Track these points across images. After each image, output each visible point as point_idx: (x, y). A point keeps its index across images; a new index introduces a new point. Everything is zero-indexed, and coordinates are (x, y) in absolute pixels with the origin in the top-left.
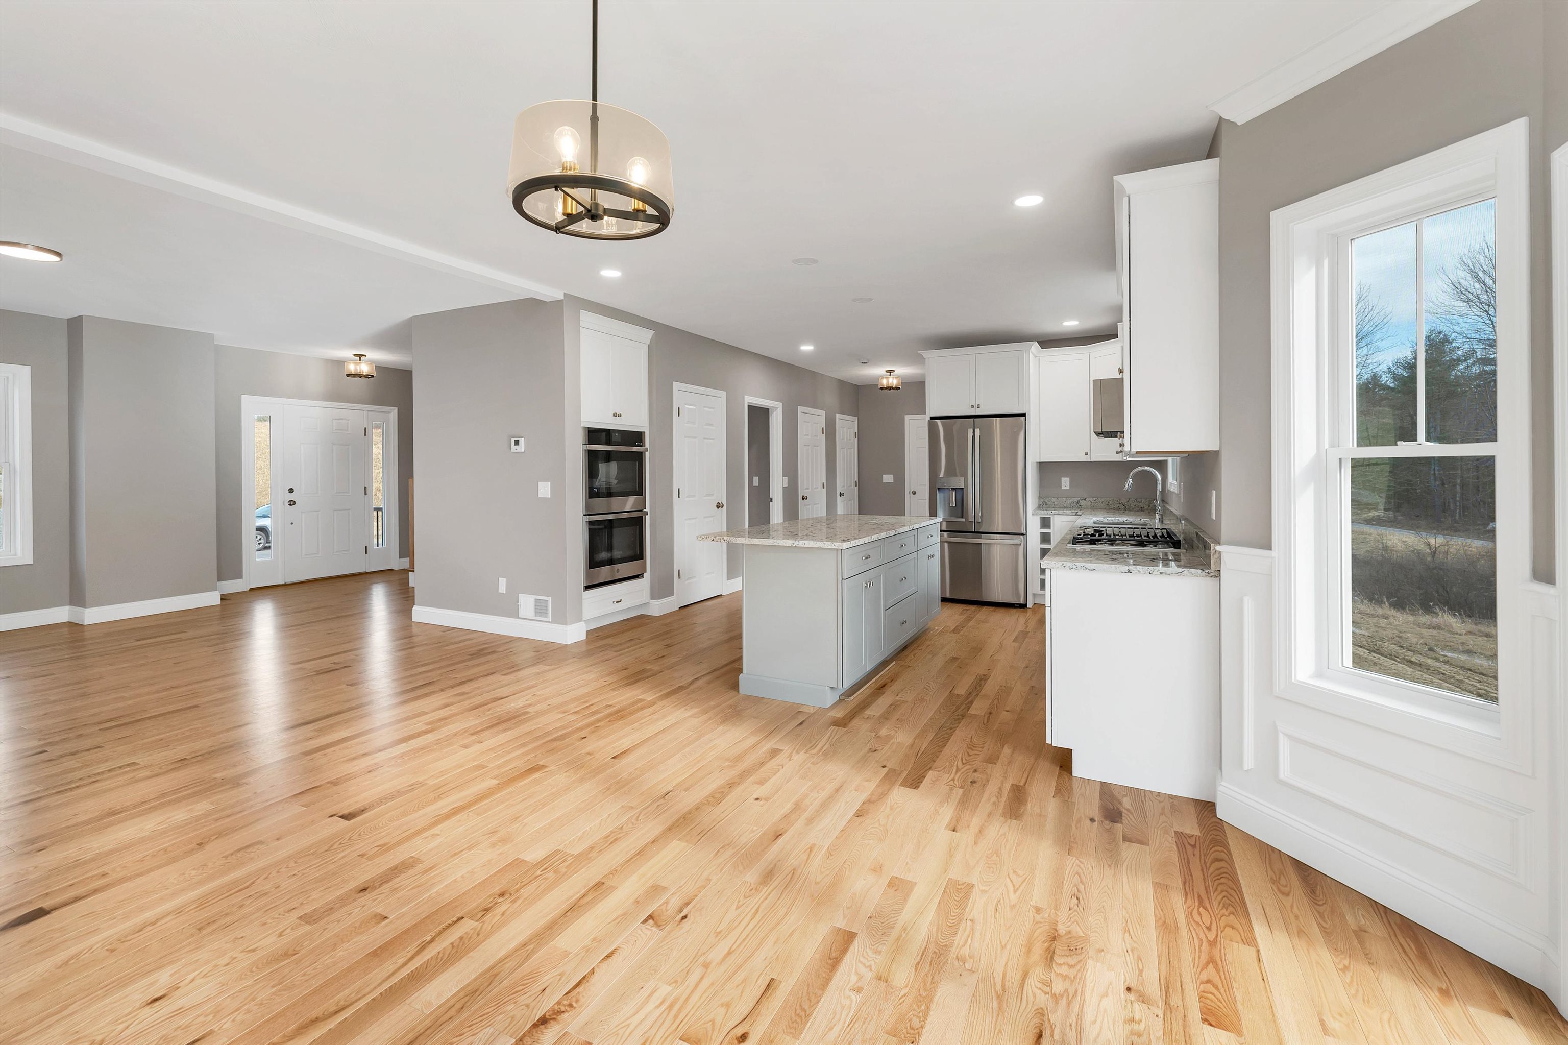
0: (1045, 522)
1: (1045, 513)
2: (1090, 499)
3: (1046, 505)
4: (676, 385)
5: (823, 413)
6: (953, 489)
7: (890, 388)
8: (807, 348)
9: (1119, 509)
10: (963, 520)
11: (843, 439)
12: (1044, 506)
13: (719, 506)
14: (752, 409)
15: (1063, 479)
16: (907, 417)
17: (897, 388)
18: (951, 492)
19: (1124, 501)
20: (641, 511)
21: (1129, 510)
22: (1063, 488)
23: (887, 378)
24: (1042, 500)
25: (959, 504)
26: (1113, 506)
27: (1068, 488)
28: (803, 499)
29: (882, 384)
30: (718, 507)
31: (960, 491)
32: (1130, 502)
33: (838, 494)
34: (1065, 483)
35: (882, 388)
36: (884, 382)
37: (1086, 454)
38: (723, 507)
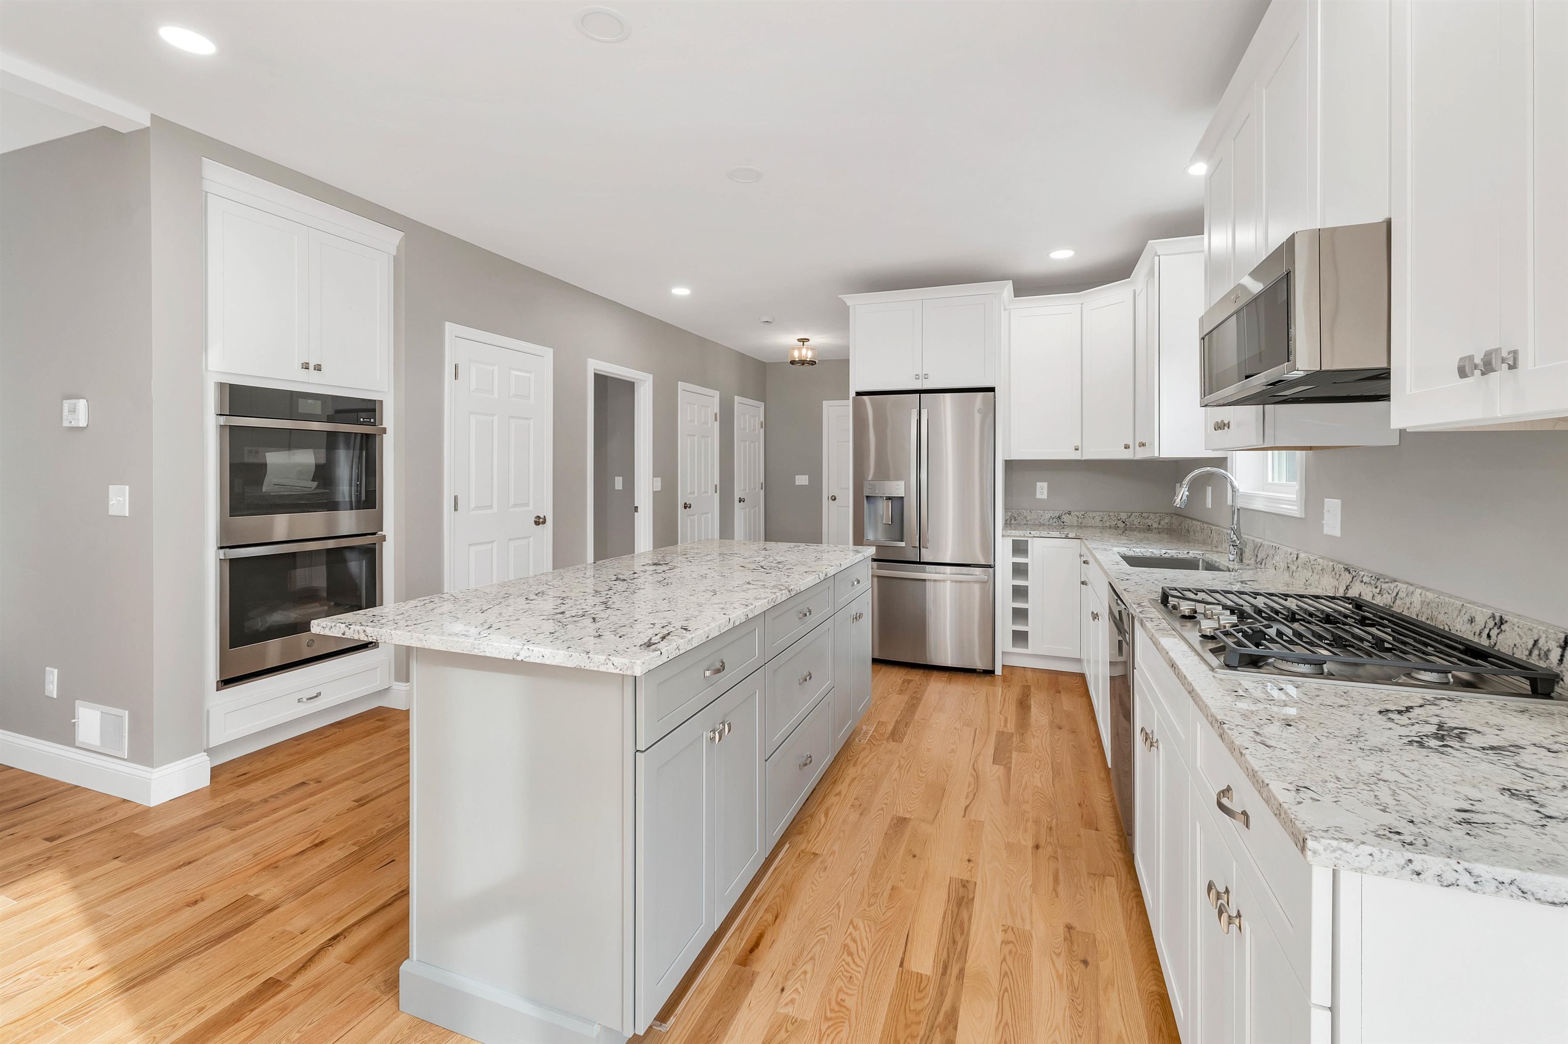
0: (1020, 548)
1: (1019, 534)
2: (1077, 514)
3: (1015, 520)
4: (450, 328)
5: (717, 394)
6: (889, 498)
7: (803, 362)
8: (681, 291)
9: (1116, 527)
10: (903, 544)
11: (744, 429)
12: (1013, 522)
13: (539, 521)
14: (601, 380)
15: (1039, 484)
16: (825, 404)
17: (812, 363)
18: (885, 502)
19: (1124, 516)
20: (374, 534)
21: (1132, 530)
22: (1038, 496)
23: (800, 349)
24: (1010, 514)
25: (897, 520)
26: (1108, 524)
27: (1045, 496)
28: (685, 508)
29: (792, 356)
30: (537, 523)
31: (898, 502)
32: (1133, 518)
33: (737, 500)
34: (1042, 490)
35: (793, 362)
36: (796, 355)
37: (1077, 449)
38: (544, 522)
